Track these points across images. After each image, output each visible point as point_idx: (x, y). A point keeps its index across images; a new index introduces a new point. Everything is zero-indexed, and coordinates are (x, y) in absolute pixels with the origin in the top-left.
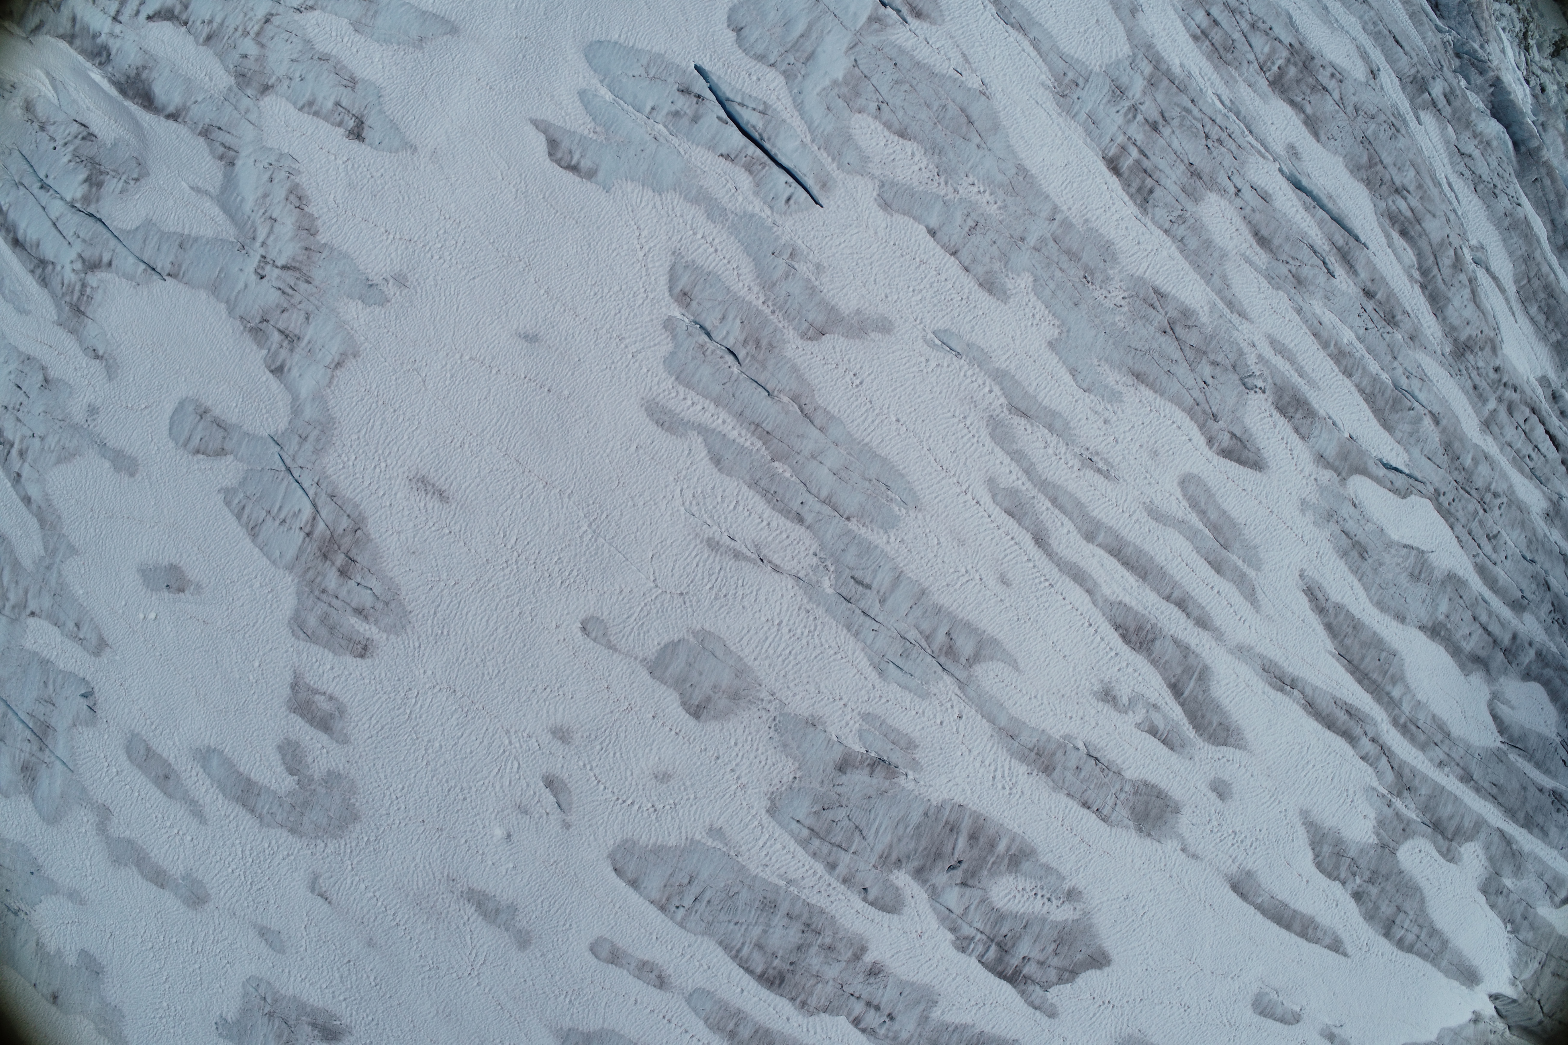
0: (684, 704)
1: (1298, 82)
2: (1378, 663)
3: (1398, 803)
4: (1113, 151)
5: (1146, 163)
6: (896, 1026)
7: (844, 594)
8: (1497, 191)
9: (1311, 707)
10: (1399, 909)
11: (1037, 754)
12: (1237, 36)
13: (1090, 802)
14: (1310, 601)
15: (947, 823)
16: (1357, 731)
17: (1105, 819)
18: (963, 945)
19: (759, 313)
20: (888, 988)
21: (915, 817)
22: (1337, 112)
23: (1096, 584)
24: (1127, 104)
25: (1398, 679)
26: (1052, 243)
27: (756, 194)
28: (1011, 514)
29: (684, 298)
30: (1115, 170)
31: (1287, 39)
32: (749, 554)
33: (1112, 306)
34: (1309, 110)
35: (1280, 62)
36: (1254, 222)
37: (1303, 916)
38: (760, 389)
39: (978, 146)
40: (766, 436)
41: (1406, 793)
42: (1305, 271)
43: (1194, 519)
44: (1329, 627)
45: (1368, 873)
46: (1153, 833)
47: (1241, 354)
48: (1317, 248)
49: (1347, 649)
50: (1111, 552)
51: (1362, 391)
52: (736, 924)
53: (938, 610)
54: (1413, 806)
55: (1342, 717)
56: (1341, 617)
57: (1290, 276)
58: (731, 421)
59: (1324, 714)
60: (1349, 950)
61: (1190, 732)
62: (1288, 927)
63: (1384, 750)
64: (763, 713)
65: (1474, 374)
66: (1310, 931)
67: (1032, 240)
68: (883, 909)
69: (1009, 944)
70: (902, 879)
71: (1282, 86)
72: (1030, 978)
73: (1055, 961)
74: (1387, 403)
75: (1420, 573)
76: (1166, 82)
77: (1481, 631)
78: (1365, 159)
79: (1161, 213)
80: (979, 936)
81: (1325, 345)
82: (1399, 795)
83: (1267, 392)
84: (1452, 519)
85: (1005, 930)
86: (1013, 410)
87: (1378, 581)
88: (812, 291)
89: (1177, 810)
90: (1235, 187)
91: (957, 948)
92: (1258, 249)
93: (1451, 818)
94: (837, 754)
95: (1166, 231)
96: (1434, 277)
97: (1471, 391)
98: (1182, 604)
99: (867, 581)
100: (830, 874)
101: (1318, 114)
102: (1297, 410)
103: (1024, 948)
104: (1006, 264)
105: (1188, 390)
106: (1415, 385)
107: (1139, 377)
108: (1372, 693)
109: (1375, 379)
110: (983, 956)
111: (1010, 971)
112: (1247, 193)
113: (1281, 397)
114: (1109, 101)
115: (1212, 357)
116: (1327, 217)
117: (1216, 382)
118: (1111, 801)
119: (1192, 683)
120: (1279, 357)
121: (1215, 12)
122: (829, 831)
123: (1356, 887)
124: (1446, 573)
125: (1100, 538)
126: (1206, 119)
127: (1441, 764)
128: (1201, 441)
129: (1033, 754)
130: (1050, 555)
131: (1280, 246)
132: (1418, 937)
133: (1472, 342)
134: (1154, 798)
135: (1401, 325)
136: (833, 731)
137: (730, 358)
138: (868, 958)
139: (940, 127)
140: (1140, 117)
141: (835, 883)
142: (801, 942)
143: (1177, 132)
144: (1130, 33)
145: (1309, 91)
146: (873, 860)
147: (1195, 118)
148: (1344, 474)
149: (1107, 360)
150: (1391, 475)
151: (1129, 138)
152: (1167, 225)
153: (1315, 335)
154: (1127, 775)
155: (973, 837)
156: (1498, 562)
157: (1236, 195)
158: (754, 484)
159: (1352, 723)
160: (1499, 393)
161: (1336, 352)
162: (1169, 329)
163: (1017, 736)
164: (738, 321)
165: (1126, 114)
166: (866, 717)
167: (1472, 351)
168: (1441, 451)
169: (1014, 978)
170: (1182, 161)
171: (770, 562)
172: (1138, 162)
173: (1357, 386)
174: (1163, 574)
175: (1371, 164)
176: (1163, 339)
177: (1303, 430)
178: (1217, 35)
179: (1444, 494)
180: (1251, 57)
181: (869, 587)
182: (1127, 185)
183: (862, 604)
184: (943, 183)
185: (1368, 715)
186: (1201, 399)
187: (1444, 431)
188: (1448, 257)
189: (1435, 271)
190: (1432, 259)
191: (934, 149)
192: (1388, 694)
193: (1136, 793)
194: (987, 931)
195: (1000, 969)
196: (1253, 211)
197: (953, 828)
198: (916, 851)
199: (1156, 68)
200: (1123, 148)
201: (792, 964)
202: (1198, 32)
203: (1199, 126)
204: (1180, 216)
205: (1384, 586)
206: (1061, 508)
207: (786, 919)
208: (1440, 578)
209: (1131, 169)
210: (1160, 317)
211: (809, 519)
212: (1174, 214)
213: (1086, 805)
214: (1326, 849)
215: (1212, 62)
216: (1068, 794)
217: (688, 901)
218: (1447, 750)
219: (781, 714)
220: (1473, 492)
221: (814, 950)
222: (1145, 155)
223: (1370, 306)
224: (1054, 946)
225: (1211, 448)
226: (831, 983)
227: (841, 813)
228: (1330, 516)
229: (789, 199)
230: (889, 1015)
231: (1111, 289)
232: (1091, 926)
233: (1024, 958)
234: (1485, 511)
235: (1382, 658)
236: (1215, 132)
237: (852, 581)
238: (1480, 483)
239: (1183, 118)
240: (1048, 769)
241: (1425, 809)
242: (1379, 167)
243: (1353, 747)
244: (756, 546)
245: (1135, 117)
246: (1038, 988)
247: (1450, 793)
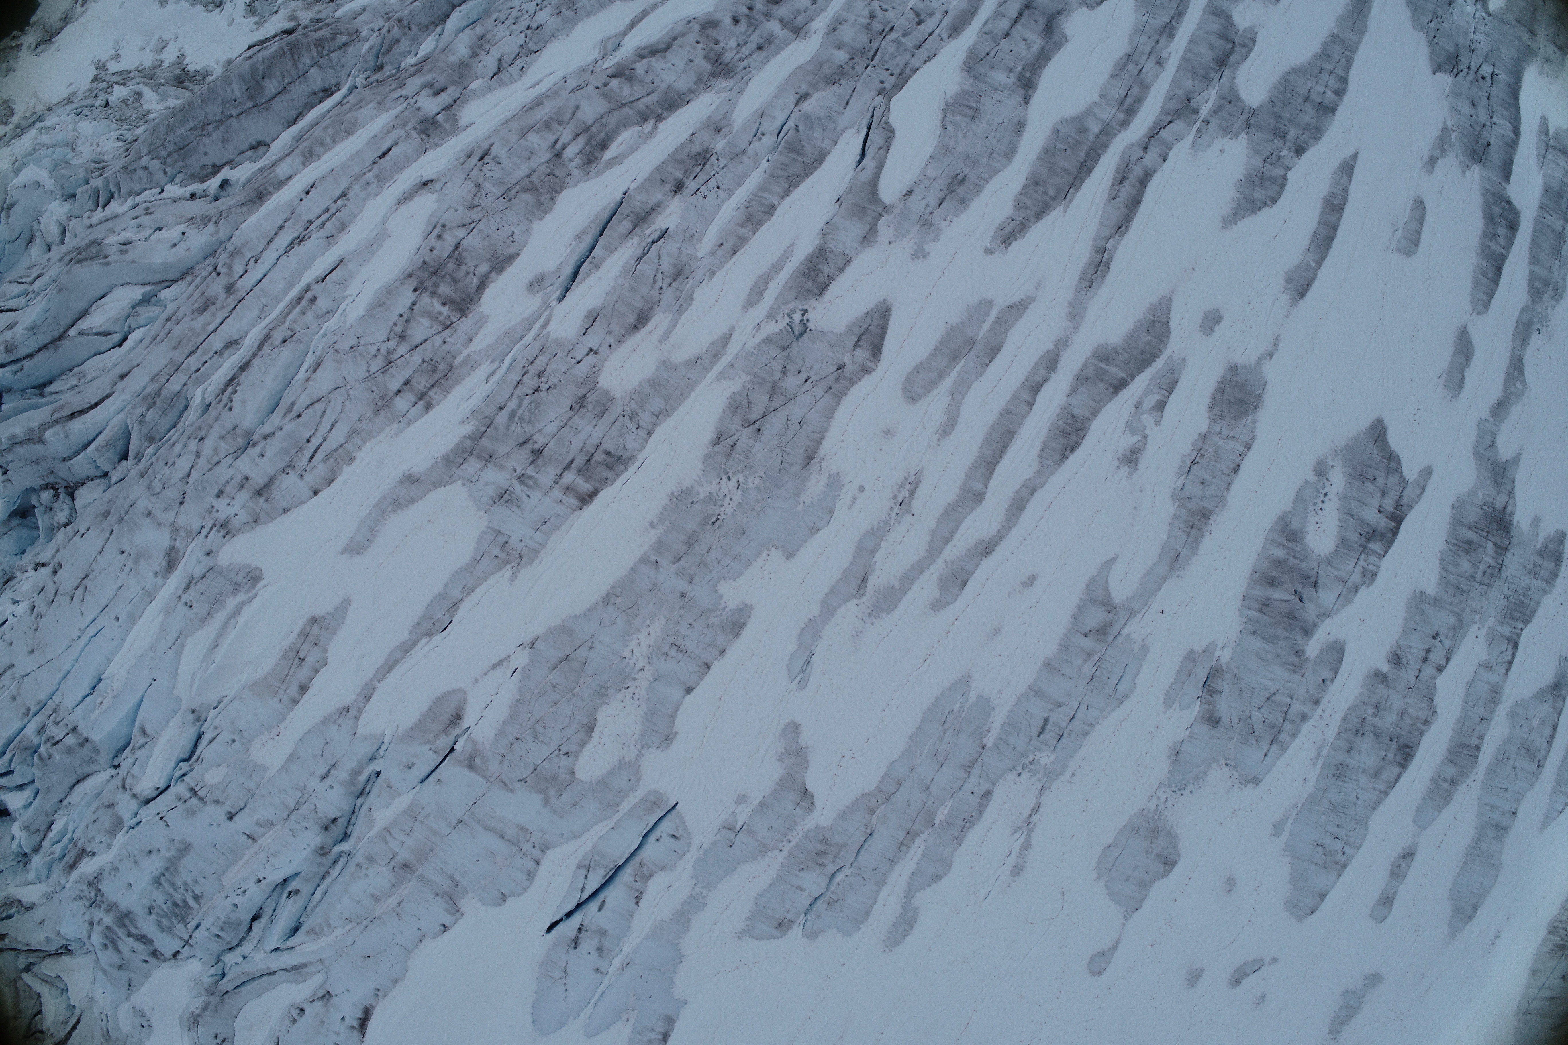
0: (1163, 876)
1: (455, 281)
2: (1069, 152)
3: (1204, 111)
4: (574, 502)
5: (579, 462)
6: (1443, 631)
7: (1055, 743)
8: (534, 26)
9: (1121, 227)
10: (1306, 100)
11: (1192, 527)
12: (417, 358)
13: (1233, 466)
14: (1015, 239)
15: (1261, 611)
16: (1138, 171)
17: (1248, 447)
18: (1370, 576)
19: (791, 855)
20: (1411, 644)
21: (1256, 643)
22: (480, 231)
23: (1024, 486)
24: (518, 488)
25: (1079, 123)
26: (682, 563)
27: (673, 867)
28: (964, 583)
29: (783, 925)
30: (593, 495)
31: (409, 297)
32: (1023, 837)
33: (740, 493)
34: (484, 268)
35: (437, 306)
36: (623, 332)
37: (1324, 213)
38: (866, 846)
39: (591, 648)
40: (911, 834)
41: (1193, 104)
42: (666, 267)
43: (948, 383)
44: (1039, 215)
45: (1276, 141)
46: (1258, 393)
47: (768, 340)
48: (639, 252)
49: (1059, 191)
50: (991, 472)
51: (787, 193)
52: (1357, 798)
53: (1064, 647)
54: (1205, 93)
55: (1126, 190)
56: (1028, 202)
57: (675, 284)
58: (898, 869)
59: (1127, 211)
60: (1350, 152)
61: (1158, 364)
62: (1335, 228)
63: (1153, 134)
64: (1169, 804)
65: (745, 51)
66: (1336, 202)
67: (681, 585)
68: (1340, 661)
69: (1367, 530)
70: (1313, 647)
71: (464, 300)
72: (1397, 502)
73: (1381, 481)
74: (795, 160)
75: (970, 108)
76: (484, 442)
77: (1019, 27)
78: (528, 197)
79: (631, 442)
80: (1362, 563)
81: (743, 240)
82: (1196, 112)
83: (805, 307)
84: (907, 71)
85: (1354, 537)
86: (860, 592)
87: (984, 160)
88: (763, 805)
89: (1234, 369)
90: (588, 354)
91: (1372, 581)
92: (650, 325)
93: (1212, 47)
94: (1203, 730)
95: (649, 434)
96: (647, 107)
97: (764, 53)
98: (1035, 388)
99: (1041, 722)
100: (1311, 717)
101: (488, 256)
102: (819, 270)
103: (1371, 515)
104: (711, 611)
105: (816, 401)
106: (770, 126)
107: (810, 458)
108: (1099, 155)
109: (773, 176)
110: (1379, 554)
111: (1392, 524)
112: (592, 340)
113: (809, 291)
114: (518, 507)
115: (778, 375)
116: (602, 241)
117: (803, 369)
118: (1231, 444)
119: (1113, 369)
120: (765, 295)
121: (395, 385)
122: (1273, 726)
123: (1292, 154)
124: (965, 74)
125: (978, 486)
126: (518, 392)
127: (1160, 63)
128: (867, 383)
129: (1193, 532)
130: (1000, 537)
131: (644, 299)
132: (1331, 72)
133: (711, 55)
134: (1225, 397)
135: (706, 144)
136: (1181, 734)
137: (839, 877)
138: (1385, 667)
139: (576, 690)
140: (530, 471)
141: (1319, 711)
142: (1372, 736)
143: (538, 426)
144: (437, 484)
145: (463, 268)
146: (1296, 678)
147: (520, 406)
148: (880, 210)
149: (798, 495)
150: (870, 152)
151: (556, 482)
152: (642, 433)
153: (735, 252)
154: (1204, 427)
155: (1273, 583)
156: (944, 8)
157: (596, 353)
158: (958, 840)
159: (1132, 178)
160: (761, 18)
161: (749, 226)
162: (755, 426)
163: (1176, 550)
164: (802, 874)
165: (529, 487)
166: (1168, 705)
167: (721, 54)
168: (835, 88)
169: (1397, 519)
170: (570, 419)
171: (1030, 816)
172: (579, 471)
173: (783, 198)
174: (1006, 413)
175: (531, 189)
176: (766, 434)
177: (841, 262)
178: (421, 383)
179: (882, 82)
180: (438, 340)
181: (1046, 720)
182: (606, 482)
183: (1063, 725)
184: (636, 683)
185: (1121, 158)
186: (823, 385)
187: (814, 86)
188: (621, 88)
189: (640, 105)
190: (626, 110)
191: (601, 694)
192: (1097, 137)
193: (1222, 417)
194: (1356, 555)
195: (1390, 535)
196: (609, 332)
197: (1265, 605)
198: (1287, 638)
199: (471, 454)
200: (567, 489)
201: (1391, 740)
202: (421, 404)
203: (527, 401)
204: (631, 419)
205: (989, 151)
206: (953, 533)
207: (1352, 753)
208: (971, 81)
209: (588, 479)
210: (743, 438)
211: (986, 786)
212: (629, 426)
213: (1236, 469)
214: (1259, 194)
215: (452, 387)
216: (1228, 489)
217: (1339, 845)
218: (1145, 57)
219: (1170, 786)
220: (875, 46)
221: (1379, 722)
222: (571, 462)
223: (692, 185)
224: (1368, 484)
225: (874, 370)
226: (1407, 700)
227: (1257, 717)
228: (926, 223)
229: (674, 837)
230: (1434, 637)
231: (721, 496)
232: (1347, 447)
233: (1379, 512)
234: (892, 29)
235: (1064, 147)
236: (530, 382)
237: (1043, 736)
238: (863, 38)
239: (522, 420)
240: (1206, 515)
241: (1206, 79)
242: (534, 178)
243: (1154, 172)
244: (1015, 832)
245: (531, 477)
246: (1406, 493)
247: (1187, 50)
